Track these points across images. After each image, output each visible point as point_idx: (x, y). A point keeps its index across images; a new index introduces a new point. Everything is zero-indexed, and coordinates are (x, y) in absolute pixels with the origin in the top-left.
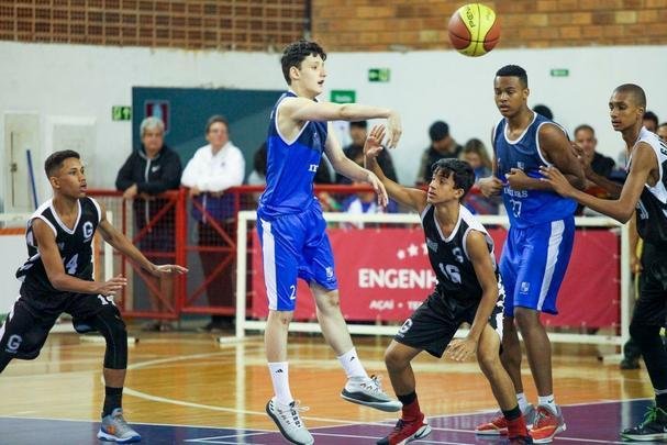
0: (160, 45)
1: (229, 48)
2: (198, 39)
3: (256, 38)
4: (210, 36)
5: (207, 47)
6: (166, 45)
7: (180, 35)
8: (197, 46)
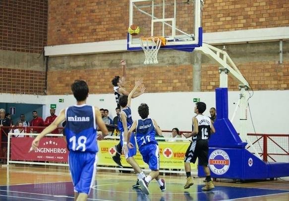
0: (3, 92)
1: (24, 93)
2: (14, 91)
3: (31, 91)
4: (18, 90)
5: (17, 93)
6: (5, 92)
7: (10, 90)
8: (14, 93)
